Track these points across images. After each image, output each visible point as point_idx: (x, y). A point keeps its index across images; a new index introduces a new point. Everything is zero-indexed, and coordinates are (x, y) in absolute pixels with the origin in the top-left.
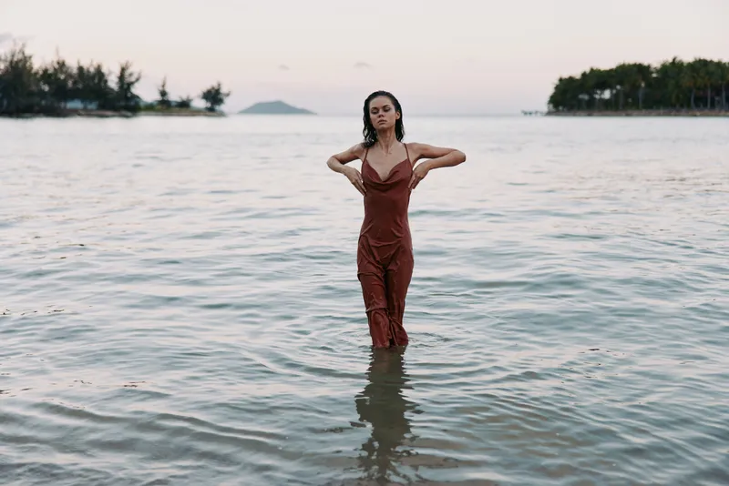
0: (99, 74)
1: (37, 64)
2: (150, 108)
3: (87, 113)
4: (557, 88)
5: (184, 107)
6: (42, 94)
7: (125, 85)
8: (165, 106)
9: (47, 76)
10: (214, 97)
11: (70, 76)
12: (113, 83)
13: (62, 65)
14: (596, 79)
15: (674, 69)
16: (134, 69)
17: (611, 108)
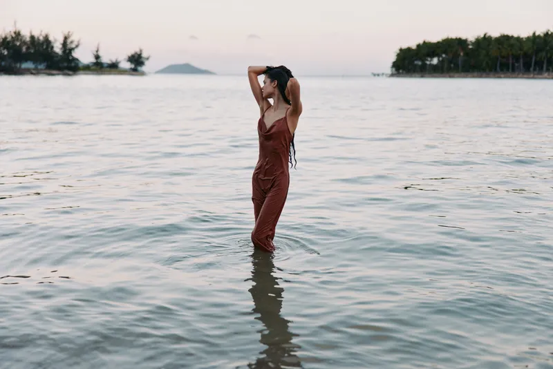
0: (47, 41)
2: (87, 69)
3: (38, 72)
4: (398, 55)
5: (113, 67)
6: (2, 57)
7: (67, 49)
8: (98, 67)
9: (6, 43)
10: (137, 60)
11: (24, 43)
12: (58, 48)
13: (18, 34)
14: (427, 50)
15: (485, 42)
16: (74, 38)
17: (438, 71)
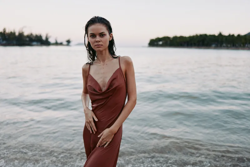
0: (41, 37)
1: (26, 34)
2: (53, 44)
3: (37, 45)
5: (61, 44)
6: (26, 41)
7: (47, 39)
8: (57, 44)
9: (28, 36)
10: (69, 42)
11: (33, 36)
12: (44, 38)
13: (31, 34)
14: (158, 40)
16: (49, 35)
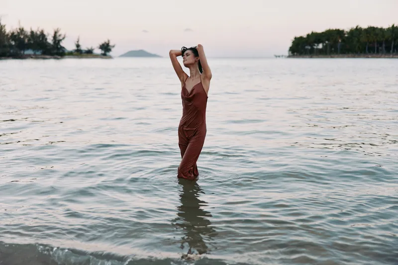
0: (42, 35)
1: (8, 30)
2: (71, 54)
3: (36, 57)
4: (293, 42)
5: (89, 53)
6: (11, 46)
7: (57, 41)
8: (79, 53)
9: (13, 36)
10: (106, 48)
11: (26, 36)
12: (50, 40)
13: (22, 30)
14: (315, 38)
15: (357, 32)
16: (61, 33)
17: (323, 53)
